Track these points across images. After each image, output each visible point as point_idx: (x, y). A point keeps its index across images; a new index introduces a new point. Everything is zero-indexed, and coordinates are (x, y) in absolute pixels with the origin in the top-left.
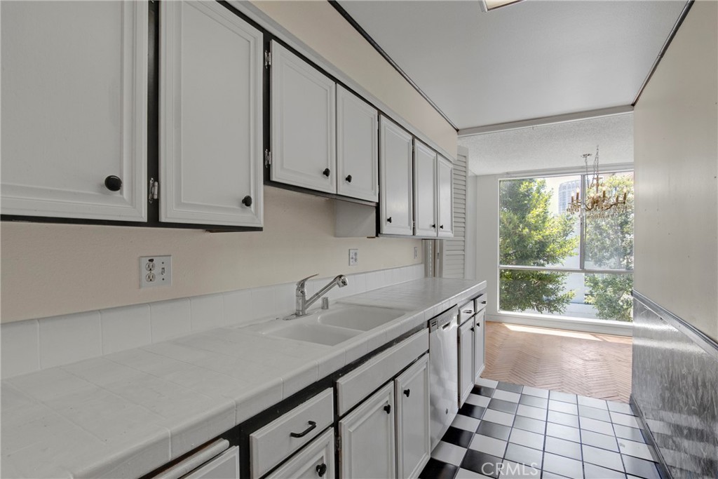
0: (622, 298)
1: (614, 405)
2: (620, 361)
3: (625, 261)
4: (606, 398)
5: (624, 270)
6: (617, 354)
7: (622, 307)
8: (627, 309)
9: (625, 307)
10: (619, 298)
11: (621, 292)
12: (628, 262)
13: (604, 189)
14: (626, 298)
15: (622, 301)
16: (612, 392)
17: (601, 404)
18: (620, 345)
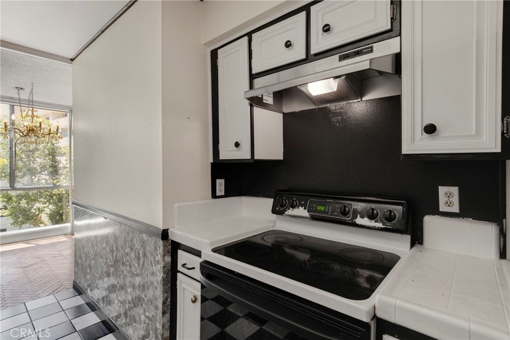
0: (34, 207)
1: (60, 296)
2: (55, 257)
3: (37, 179)
4: (52, 293)
5: (52, 186)
6: (52, 253)
7: (35, 213)
8: (39, 214)
9: (37, 213)
10: (32, 208)
11: (34, 202)
12: (39, 179)
13: (40, 120)
14: (38, 206)
15: (35, 209)
16: (57, 284)
17: (51, 299)
18: (52, 244)
